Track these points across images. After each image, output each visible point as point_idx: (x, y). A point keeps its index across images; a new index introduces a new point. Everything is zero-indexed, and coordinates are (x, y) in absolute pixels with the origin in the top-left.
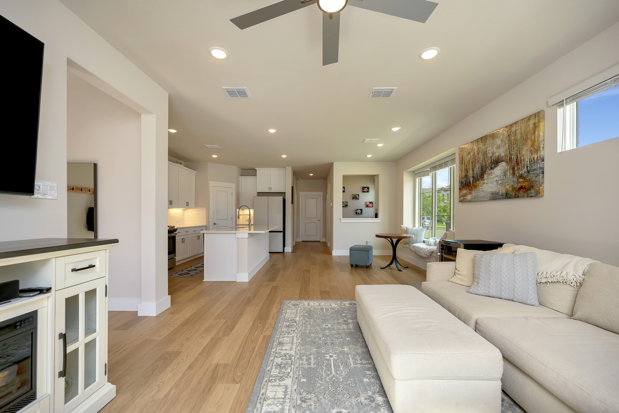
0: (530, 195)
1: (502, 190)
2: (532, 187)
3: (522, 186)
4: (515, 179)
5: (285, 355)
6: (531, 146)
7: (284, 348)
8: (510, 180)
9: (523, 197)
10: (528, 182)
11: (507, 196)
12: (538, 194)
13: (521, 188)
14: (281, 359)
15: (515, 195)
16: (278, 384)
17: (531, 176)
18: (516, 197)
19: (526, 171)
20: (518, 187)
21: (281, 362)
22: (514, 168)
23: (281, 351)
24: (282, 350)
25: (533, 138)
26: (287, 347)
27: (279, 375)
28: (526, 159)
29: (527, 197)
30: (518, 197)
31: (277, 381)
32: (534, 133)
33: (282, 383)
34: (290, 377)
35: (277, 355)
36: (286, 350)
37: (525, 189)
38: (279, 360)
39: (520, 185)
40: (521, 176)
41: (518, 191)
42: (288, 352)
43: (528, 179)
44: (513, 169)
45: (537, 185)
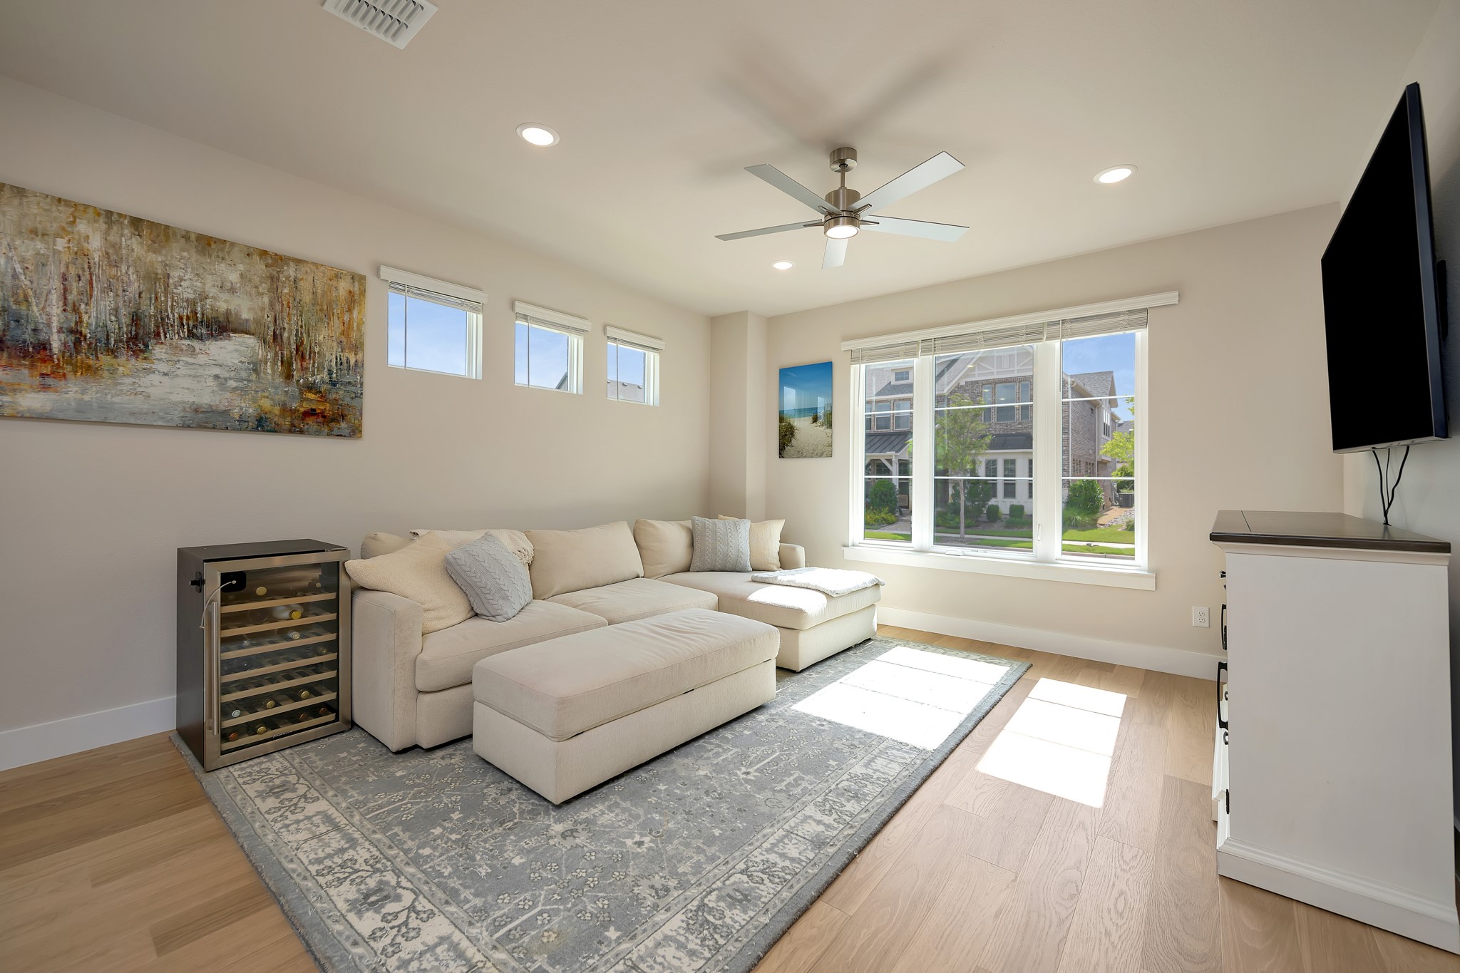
0: (336, 432)
1: (245, 407)
2: (343, 417)
3: (314, 410)
4: (292, 389)
5: (830, 811)
6: (343, 333)
7: (821, 828)
8: (276, 388)
9: (318, 433)
10: (330, 403)
11: (262, 424)
12: (355, 432)
13: (311, 413)
14: (845, 806)
15: (293, 425)
16: (877, 773)
17: (340, 394)
18: (294, 430)
19: (327, 379)
20: (302, 410)
21: (848, 801)
22: (290, 364)
23: (833, 822)
24: (828, 826)
25: (346, 318)
26: (812, 829)
27: (868, 783)
28: (327, 354)
29: (328, 435)
30: (301, 432)
31: (875, 777)
32: (350, 310)
33: (870, 772)
34: (850, 774)
35: (848, 819)
36: (819, 822)
37: (324, 417)
38: (852, 806)
39: (306, 406)
40: (311, 387)
41: (303, 419)
42: (819, 816)
43: (332, 396)
44: (287, 364)
45: (354, 415)
